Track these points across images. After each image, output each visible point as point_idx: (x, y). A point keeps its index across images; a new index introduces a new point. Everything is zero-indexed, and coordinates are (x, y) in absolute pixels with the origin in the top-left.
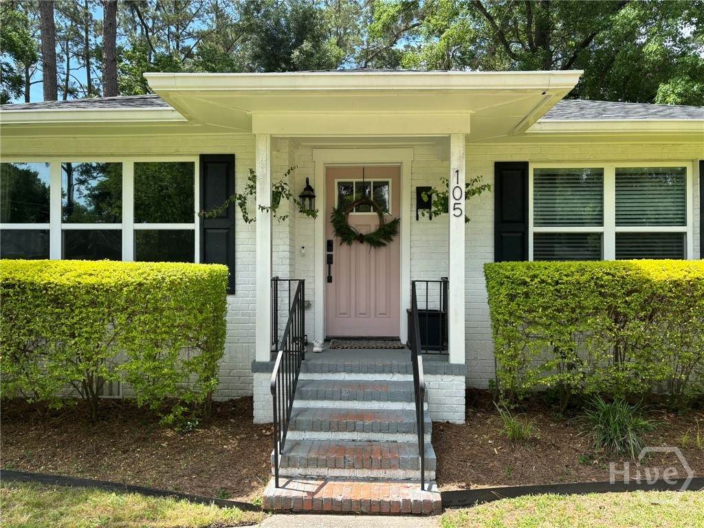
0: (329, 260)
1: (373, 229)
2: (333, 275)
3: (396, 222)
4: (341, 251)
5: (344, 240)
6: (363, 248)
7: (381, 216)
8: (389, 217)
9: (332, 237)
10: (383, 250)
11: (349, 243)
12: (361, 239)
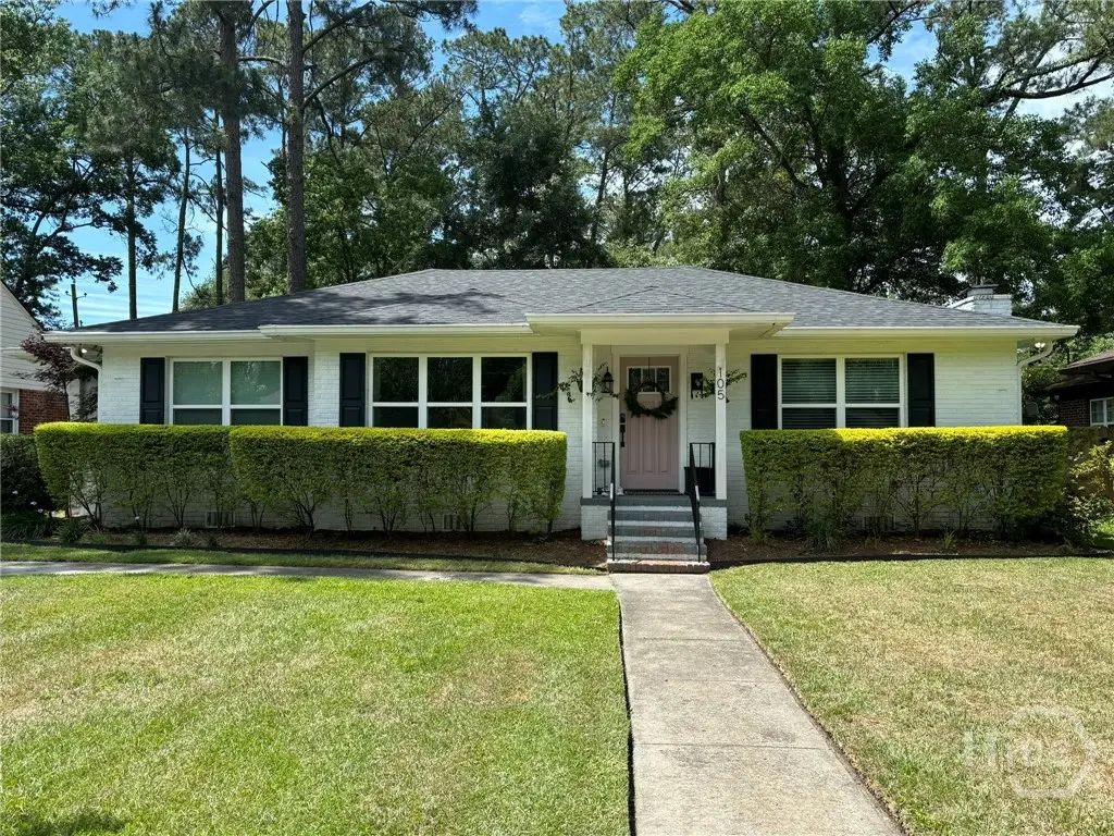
0: (622, 429)
1: (657, 405)
2: (625, 441)
3: (675, 401)
4: (632, 422)
5: (634, 414)
6: (649, 420)
7: (663, 395)
8: (669, 395)
9: (625, 411)
10: (665, 421)
11: (639, 416)
12: (648, 413)
